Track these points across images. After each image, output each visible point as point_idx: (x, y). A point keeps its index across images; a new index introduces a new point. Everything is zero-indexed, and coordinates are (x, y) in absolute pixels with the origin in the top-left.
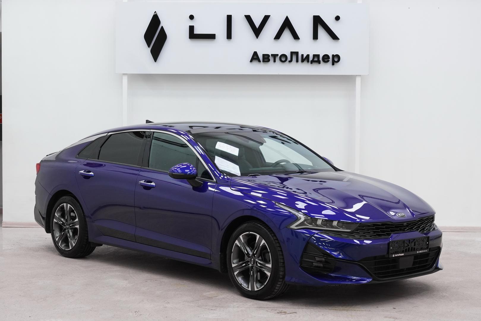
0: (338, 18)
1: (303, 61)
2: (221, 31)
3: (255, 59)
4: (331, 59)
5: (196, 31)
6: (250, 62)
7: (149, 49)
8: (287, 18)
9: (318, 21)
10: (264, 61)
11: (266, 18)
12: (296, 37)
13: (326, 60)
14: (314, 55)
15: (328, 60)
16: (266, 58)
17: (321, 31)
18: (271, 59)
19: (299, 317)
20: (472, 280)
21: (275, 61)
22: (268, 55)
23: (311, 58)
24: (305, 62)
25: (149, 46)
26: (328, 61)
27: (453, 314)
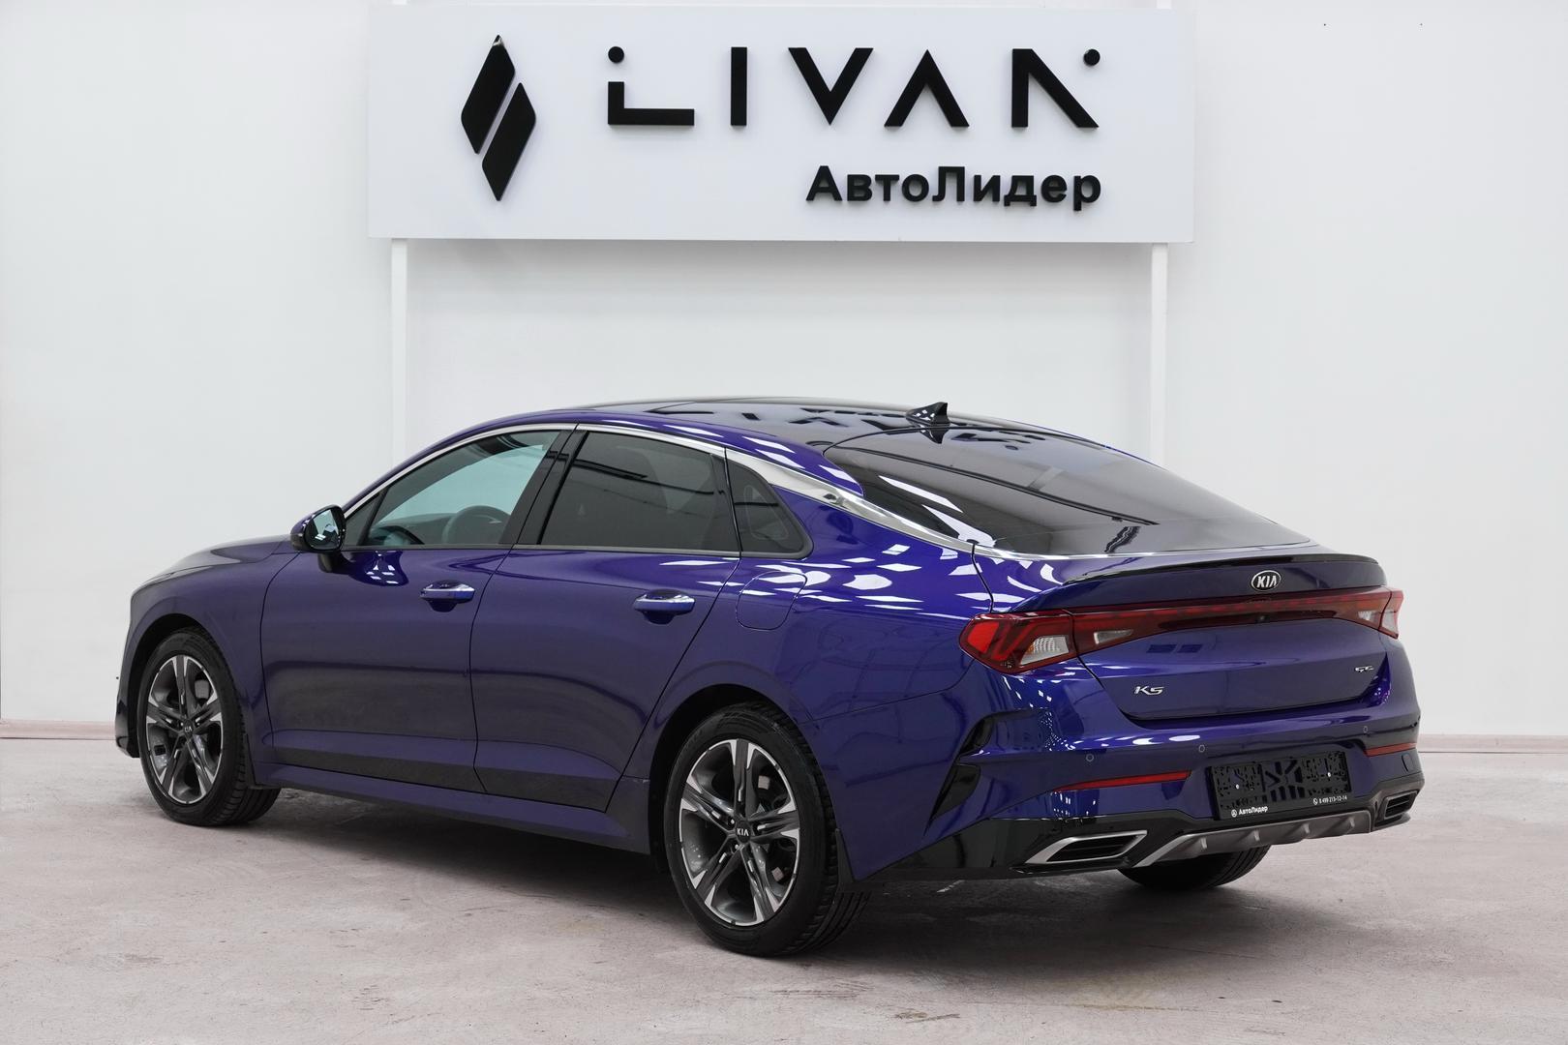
0: (1092, 58)
1: (978, 196)
2: (711, 101)
3: (824, 191)
4: (1070, 192)
5: (633, 101)
6: (807, 199)
7: (479, 159)
8: (927, 57)
9: (1027, 68)
10: (851, 198)
11: (860, 57)
12: (956, 118)
13: (1054, 194)
14: (1014, 177)
15: (1061, 192)
16: (859, 189)
17: (1039, 102)
18: (877, 190)
19: (968, 1030)
20: (1530, 909)
21: (887, 198)
22: (866, 179)
23: (1005, 188)
24: (987, 201)
25: (477, 149)
26: (1061, 198)
27: (1467, 1021)
